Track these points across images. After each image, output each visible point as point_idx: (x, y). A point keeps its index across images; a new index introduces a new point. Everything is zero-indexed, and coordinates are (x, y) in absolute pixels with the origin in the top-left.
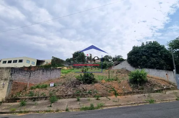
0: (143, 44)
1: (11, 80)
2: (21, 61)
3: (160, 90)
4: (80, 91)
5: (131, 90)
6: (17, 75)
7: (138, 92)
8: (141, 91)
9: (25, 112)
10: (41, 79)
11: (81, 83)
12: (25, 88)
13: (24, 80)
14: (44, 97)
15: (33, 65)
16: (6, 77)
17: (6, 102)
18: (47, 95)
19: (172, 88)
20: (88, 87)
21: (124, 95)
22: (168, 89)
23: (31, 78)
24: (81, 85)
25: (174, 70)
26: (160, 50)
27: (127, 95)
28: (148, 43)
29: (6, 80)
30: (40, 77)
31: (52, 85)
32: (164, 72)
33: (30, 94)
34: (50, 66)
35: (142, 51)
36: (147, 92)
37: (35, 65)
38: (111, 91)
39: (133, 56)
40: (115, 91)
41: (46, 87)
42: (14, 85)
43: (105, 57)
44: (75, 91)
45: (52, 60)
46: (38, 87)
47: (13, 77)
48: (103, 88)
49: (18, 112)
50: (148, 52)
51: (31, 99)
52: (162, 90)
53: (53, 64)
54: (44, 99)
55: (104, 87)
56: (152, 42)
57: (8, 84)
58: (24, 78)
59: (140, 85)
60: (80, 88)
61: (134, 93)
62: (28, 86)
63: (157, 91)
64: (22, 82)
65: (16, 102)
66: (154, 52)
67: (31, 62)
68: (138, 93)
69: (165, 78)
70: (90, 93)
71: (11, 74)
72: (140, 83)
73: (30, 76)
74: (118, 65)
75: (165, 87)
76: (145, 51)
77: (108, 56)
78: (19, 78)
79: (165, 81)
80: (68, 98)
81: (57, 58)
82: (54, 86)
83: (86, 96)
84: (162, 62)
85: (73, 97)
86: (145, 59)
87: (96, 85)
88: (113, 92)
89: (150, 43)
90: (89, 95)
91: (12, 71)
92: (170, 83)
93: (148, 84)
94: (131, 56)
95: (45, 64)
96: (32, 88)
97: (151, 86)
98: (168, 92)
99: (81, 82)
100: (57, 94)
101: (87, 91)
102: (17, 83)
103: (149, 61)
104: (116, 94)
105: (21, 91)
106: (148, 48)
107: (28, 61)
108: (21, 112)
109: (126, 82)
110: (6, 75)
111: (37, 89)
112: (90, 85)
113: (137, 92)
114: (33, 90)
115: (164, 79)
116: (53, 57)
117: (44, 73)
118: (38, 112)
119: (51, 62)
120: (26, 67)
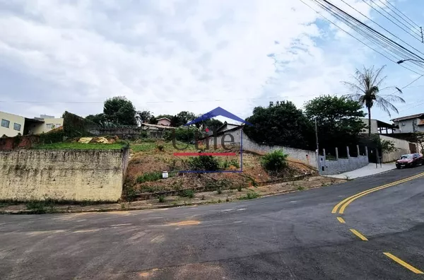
0: (271, 104)
3: (301, 177)
5: (270, 178)
8: (281, 178)
19: (314, 173)
22: (310, 175)
25: (317, 151)
26: (297, 117)
27: (267, 185)
28: (280, 103)
29: (116, 169)
31: (165, 175)
32: (304, 153)
34: (62, 135)
35: (273, 117)
37: (22, 132)
38: (248, 180)
39: (257, 125)
40: (253, 180)
43: (179, 115)
45: (66, 122)
50: (280, 120)
51: (155, 196)
52: (303, 177)
53: (68, 130)
56: (286, 103)
59: (278, 171)
60: (209, 178)
61: (274, 181)
63: (298, 179)
66: (289, 121)
67: (11, 125)
68: (278, 182)
69: (305, 161)
72: (278, 169)
75: (306, 173)
76: (276, 118)
77: (186, 113)
79: (304, 164)
82: (169, 176)
84: (299, 136)
86: (277, 131)
88: (251, 181)
89: (283, 104)
90: (225, 187)
92: (310, 168)
95: (45, 129)
96: (141, 182)
97: (290, 172)
98: (311, 179)
103: (281, 135)
104: (254, 184)
106: (279, 112)
107: (6, 123)
109: (260, 168)
113: (277, 180)
115: (303, 162)
116: (66, 112)
119: (62, 125)
120: (10, 138)
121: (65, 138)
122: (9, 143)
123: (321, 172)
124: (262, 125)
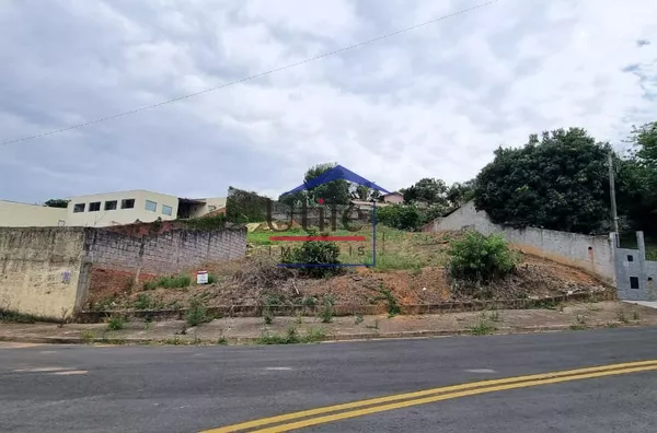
0: (534, 139)
1: (86, 264)
2: (129, 204)
3: (550, 300)
4: (282, 298)
5: (447, 298)
6: (103, 249)
7: (470, 305)
8: (483, 301)
9: (117, 342)
10: (178, 261)
11: (291, 275)
12: (129, 287)
13: (125, 262)
14: (175, 312)
15: (165, 218)
16: (73, 256)
17: (75, 321)
18: (186, 306)
19: (596, 293)
20: (311, 287)
21: (421, 313)
22: (582, 298)
23: (144, 257)
24: (290, 279)
25: (613, 235)
27: (431, 313)
28: (551, 135)
29: (72, 261)
30: (174, 256)
31: (202, 278)
32: (583, 241)
33: (138, 303)
34: (224, 220)
36: (502, 305)
37: (174, 217)
38: (379, 299)
39: (491, 185)
40: (389, 298)
41: (185, 283)
42: (96, 277)
44: (265, 298)
45: (231, 201)
46: (163, 284)
47: (91, 253)
48: (354, 289)
49: (100, 341)
51: (141, 317)
52: (558, 300)
53: (233, 213)
54: (177, 316)
55: (360, 288)
57: (78, 272)
58: (123, 258)
59: (484, 283)
60: (284, 289)
61: (455, 306)
62: (137, 280)
63: (537, 304)
64: (119, 269)
65: (103, 322)
66: (565, 171)
67: (159, 208)
68: (468, 307)
69: (586, 262)
70: (313, 303)
71: (87, 247)
72: (485, 277)
73: (141, 253)
74: (451, 215)
75: (570, 292)
76: (531, 167)
77: (430, 181)
78: (111, 256)
79: (583, 270)
80: (244, 316)
81: (245, 193)
82: (210, 281)
83: (297, 312)
85: (258, 314)
86: (530, 195)
87: (335, 280)
88: (385, 302)
89: (559, 135)
90: (308, 310)
91: (88, 237)
92: (597, 280)
93: (515, 281)
94: (486, 183)
95: (205, 212)
96: (146, 288)
97: (522, 285)
99: (291, 270)
100: (213, 303)
101: (304, 299)
102: (103, 271)
103: (544, 204)
104: (393, 309)
105: (115, 295)
106: (544, 154)
107: (151, 205)
108: (106, 341)
110: (73, 247)
111: (161, 290)
112: (316, 281)
113: (465, 305)
114: (147, 293)
115: (581, 264)
116: (231, 188)
117: (186, 243)
118: (147, 342)
119: (225, 205)
120: (145, 224)
121: (228, 224)
122: (144, 231)
123: (625, 290)
124: (501, 184)
